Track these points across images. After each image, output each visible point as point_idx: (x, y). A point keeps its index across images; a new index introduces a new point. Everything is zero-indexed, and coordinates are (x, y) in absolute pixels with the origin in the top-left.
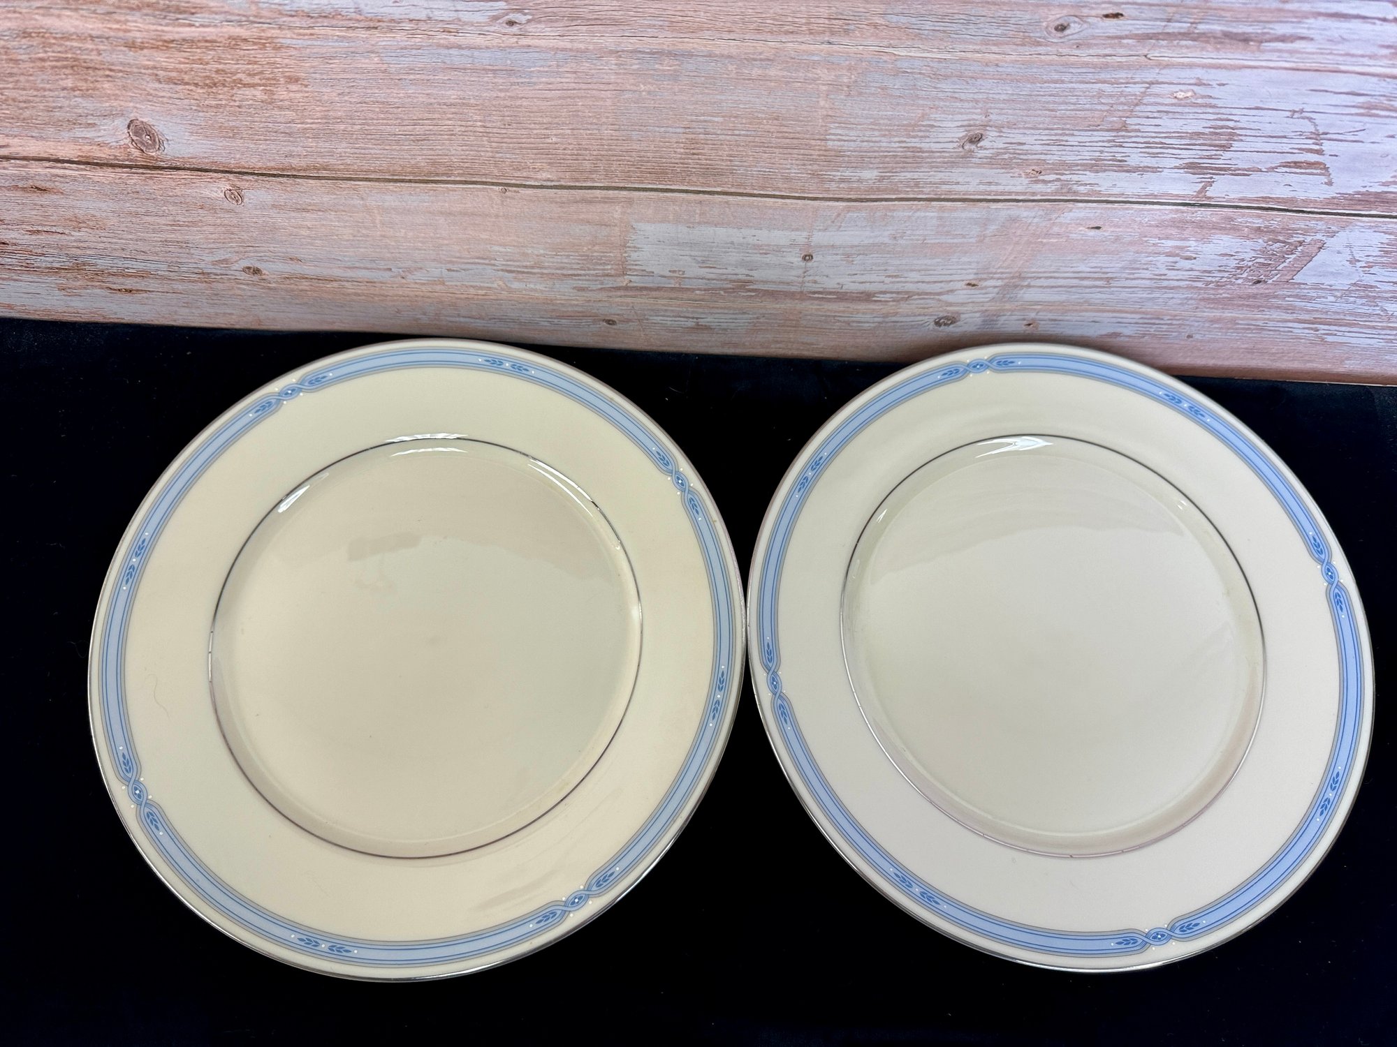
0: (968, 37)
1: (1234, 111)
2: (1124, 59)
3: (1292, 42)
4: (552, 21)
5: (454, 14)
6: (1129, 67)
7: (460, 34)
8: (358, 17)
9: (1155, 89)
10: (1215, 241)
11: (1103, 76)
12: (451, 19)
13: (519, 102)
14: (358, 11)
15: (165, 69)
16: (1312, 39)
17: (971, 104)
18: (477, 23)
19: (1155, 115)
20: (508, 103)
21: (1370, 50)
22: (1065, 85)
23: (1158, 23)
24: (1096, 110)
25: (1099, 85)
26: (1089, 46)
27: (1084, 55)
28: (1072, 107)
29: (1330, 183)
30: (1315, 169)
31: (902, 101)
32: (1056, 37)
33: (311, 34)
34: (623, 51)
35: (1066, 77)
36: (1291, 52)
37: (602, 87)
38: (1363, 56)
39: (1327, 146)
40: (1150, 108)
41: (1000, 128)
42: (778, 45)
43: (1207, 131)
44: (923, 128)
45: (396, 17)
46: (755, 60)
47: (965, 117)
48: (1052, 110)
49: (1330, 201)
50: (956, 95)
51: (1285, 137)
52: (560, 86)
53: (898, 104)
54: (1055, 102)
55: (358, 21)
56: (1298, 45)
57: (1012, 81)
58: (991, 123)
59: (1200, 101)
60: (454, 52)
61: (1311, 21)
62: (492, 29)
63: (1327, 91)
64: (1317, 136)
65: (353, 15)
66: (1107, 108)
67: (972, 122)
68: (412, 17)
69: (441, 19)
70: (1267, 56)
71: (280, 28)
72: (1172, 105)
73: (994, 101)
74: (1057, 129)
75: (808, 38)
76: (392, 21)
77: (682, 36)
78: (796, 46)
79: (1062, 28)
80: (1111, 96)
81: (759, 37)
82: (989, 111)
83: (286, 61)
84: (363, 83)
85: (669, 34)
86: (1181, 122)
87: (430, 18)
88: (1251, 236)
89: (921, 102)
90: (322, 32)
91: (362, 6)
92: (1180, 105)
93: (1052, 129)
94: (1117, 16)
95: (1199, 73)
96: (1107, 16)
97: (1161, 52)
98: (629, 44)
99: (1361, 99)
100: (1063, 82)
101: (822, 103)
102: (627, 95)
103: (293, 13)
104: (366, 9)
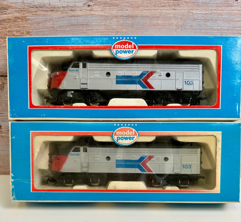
0: (212, 4)
5: (74, 4)
7: (75, 11)
8: (50, 7)
12: (73, 6)
14: (50, 5)
18: (80, 6)
33: (36, 14)
34: (118, 16)
45: (59, 6)
55: (49, 8)
60: (73, 18)
68: (63, 6)
69: (71, 6)
75: (169, 8)
76: (58, 7)
77: (134, 9)
78: (165, 11)
81: (155, 8)
85: (131, 9)
91: (51, 3)
103: (33, 7)
104: (52, 4)
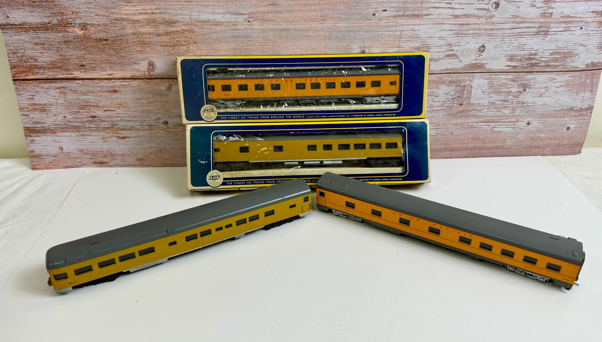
1: (426, 39)
2: (392, 24)
3: (429, 16)
4: (258, 21)
6: (394, 26)
9: (403, 33)
10: (441, 88)
11: (388, 29)
13: (249, 47)
15: (164, 42)
16: (433, 15)
17: (359, 40)
19: (406, 41)
20: (246, 47)
21: (448, 17)
22: (380, 33)
23: (396, 12)
24: (391, 41)
25: (388, 32)
26: (382, 20)
27: (382, 23)
28: (384, 40)
29: (461, 61)
30: (454, 56)
31: (342, 40)
32: (373, 17)
35: (380, 30)
36: (430, 19)
37: (269, 41)
38: (447, 19)
39: (454, 48)
40: (404, 39)
41: (368, 48)
42: (310, 25)
43: (422, 46)
44: (349, 49)
46: (305, 30)
47: (359, 44)
48: (380, 41)
49: (464, 68)
50: (355, 37)
51: (441, 46)
52: (259, 41)
53: (341, 41)
54: (379, 38)
56: (431, 17)
57: (367, 32)
58: (366, 46)
59: (415, 36)
61: (430, 9)
62: (244, 23)
63: (444, 30)
64: (449, 45)
65: (213, 21)
66: (393, 40)
67: (361, 46)
70: (425, 20)
71: (195, 26)
72: (409, 38)
73: (365, 39)
74: (383, 48)
79: (374, 15)
80: (393, 36)
82: (364, 42)
83: (194, 36)
84: (212, 43)
86: (414, 44)
87: (230, 21)
88: (450, 85)
89: (347, 40)
90: (205, 27)
92: (411, 38)
93: (382, 48)
94: (385, 10)
95: (411, 27)
96: (383, 11)
97: (400, 21)
98: (276, 27)
99: (454, 32)
100: (379, 32)
101: (323, 43)
102: (276, 44)
